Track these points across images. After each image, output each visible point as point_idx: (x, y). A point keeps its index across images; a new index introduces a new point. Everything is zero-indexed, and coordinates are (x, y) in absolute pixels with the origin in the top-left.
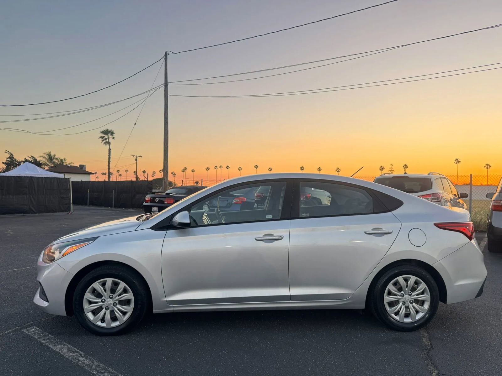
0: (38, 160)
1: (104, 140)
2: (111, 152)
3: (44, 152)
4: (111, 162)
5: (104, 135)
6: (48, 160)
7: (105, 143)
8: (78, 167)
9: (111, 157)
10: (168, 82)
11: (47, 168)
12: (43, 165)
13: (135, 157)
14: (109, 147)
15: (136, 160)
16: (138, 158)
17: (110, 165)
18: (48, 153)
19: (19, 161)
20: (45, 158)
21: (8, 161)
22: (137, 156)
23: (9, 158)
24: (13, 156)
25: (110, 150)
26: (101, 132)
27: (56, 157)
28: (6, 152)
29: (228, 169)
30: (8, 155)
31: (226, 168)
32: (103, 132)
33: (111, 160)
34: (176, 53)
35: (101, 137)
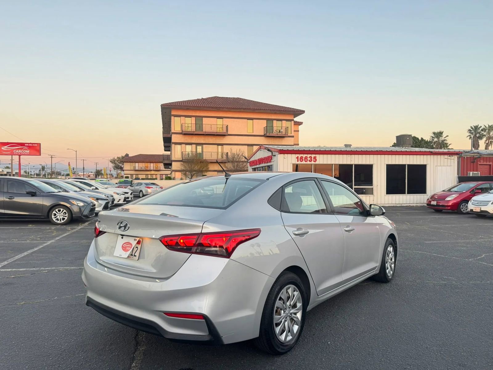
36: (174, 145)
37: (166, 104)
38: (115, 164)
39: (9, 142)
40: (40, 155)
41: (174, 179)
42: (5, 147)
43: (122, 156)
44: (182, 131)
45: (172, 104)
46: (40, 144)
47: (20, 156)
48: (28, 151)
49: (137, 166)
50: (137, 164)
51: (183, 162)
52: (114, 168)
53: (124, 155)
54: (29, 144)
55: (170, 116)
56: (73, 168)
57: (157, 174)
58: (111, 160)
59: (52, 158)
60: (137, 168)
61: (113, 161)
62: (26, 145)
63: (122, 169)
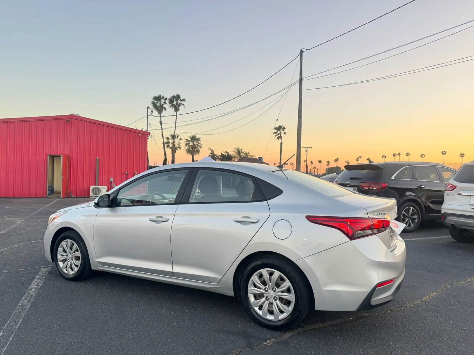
0: (230, 155)
1: (277, 135)
2: (282, 145)
3: (234, 148)
4: (282, 154)
5: (277, 131)
6: (237, 154)
7: (278, 137)
8: (258, 159)
9: (282, 149)
10: (303, 78)
11: (236, 160)
12: (234, 158)
13: (305, 148)
14: (281, 141)
15: (307, 151)
16: (308, 149)
17: (282, 156)
18: (237, 148)
19: (217, 155)
20: (235, 152)
21: (210, 155)
22: (307, 147)
23: (211, 153)
24: (213, 151)
25: (281, 143)
26: (275, 129)
27: (243, 151)
28: (209, 149)
29: (408, 156)
30: (210, 151)
31: (406, 155)
32: (276, 129)
33: (282, 152)
34: (309, 50)
35: (275, 133)
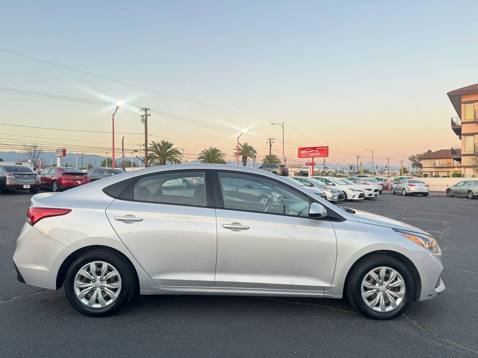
36: (464, 136)
37: (454, 91)
38: (415, 161)
39: (306, 147)
40: (328, 156)
41: (463, 177)
42: (303, 151)
43: (424, 153)
44: (475, 119)
45: (462, 90)
46: (328, 147)
47: (313, 158)
48: (319, 154)
49: (438, 162)
50: (437, 161)
51: (476, 156)
52: (413, 166)
53: (426, 152)
54: (319, 147)
55: (461, 103)
56: (377, 166)
57: (450, 172)
58: (410, 157)
59: (359, 158)
60: (437, 165)
61: (412, 159)
62: (317, 148)
63: (420, 166)
